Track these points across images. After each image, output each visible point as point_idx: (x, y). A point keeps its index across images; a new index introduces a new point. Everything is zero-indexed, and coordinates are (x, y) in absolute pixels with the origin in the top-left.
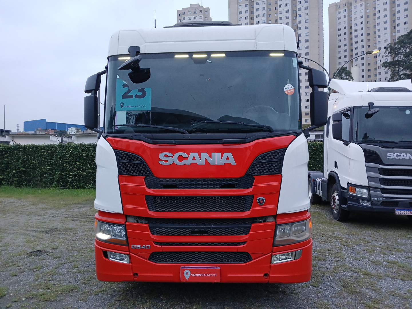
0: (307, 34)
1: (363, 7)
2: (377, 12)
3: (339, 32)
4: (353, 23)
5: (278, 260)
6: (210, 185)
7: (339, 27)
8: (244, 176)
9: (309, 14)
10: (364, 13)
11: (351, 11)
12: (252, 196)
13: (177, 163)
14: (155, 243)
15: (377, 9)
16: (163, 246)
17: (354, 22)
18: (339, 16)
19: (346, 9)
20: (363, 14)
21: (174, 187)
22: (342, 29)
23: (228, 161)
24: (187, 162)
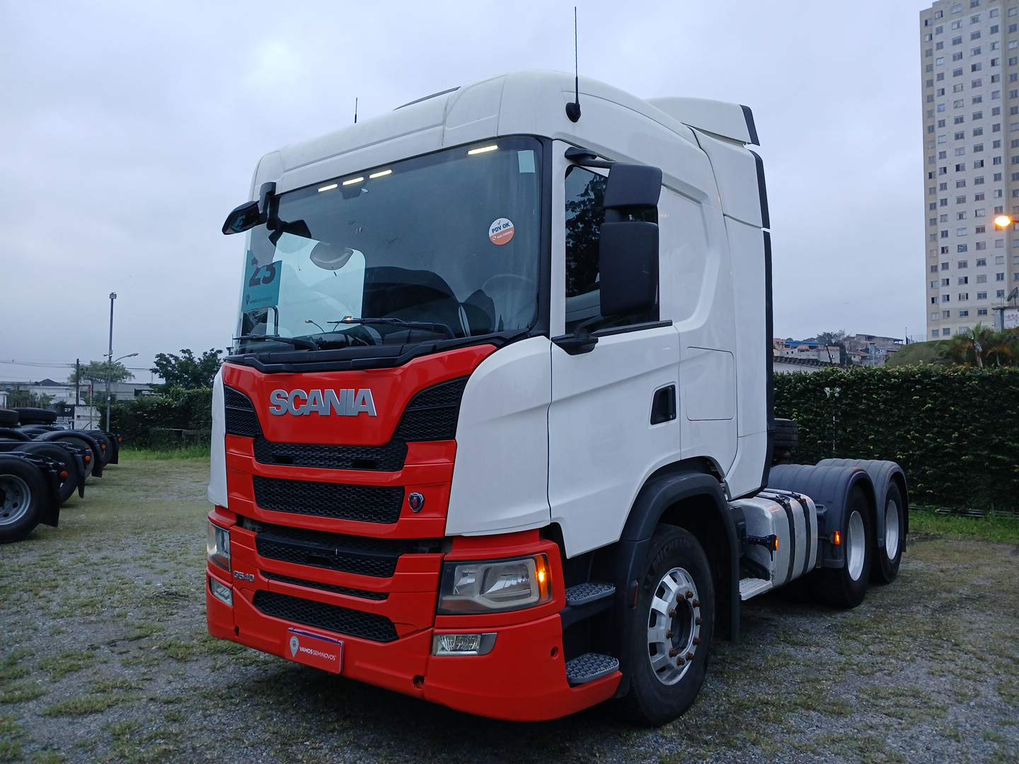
5: (445, 647)
6: (339, 459)
8: (390, 442)
12: (401, 489)
13: (294, 411)
14: (263, 573)
16: (271, 581)
21: (287, 460)
23: (363, 408)
24: (305, 410)
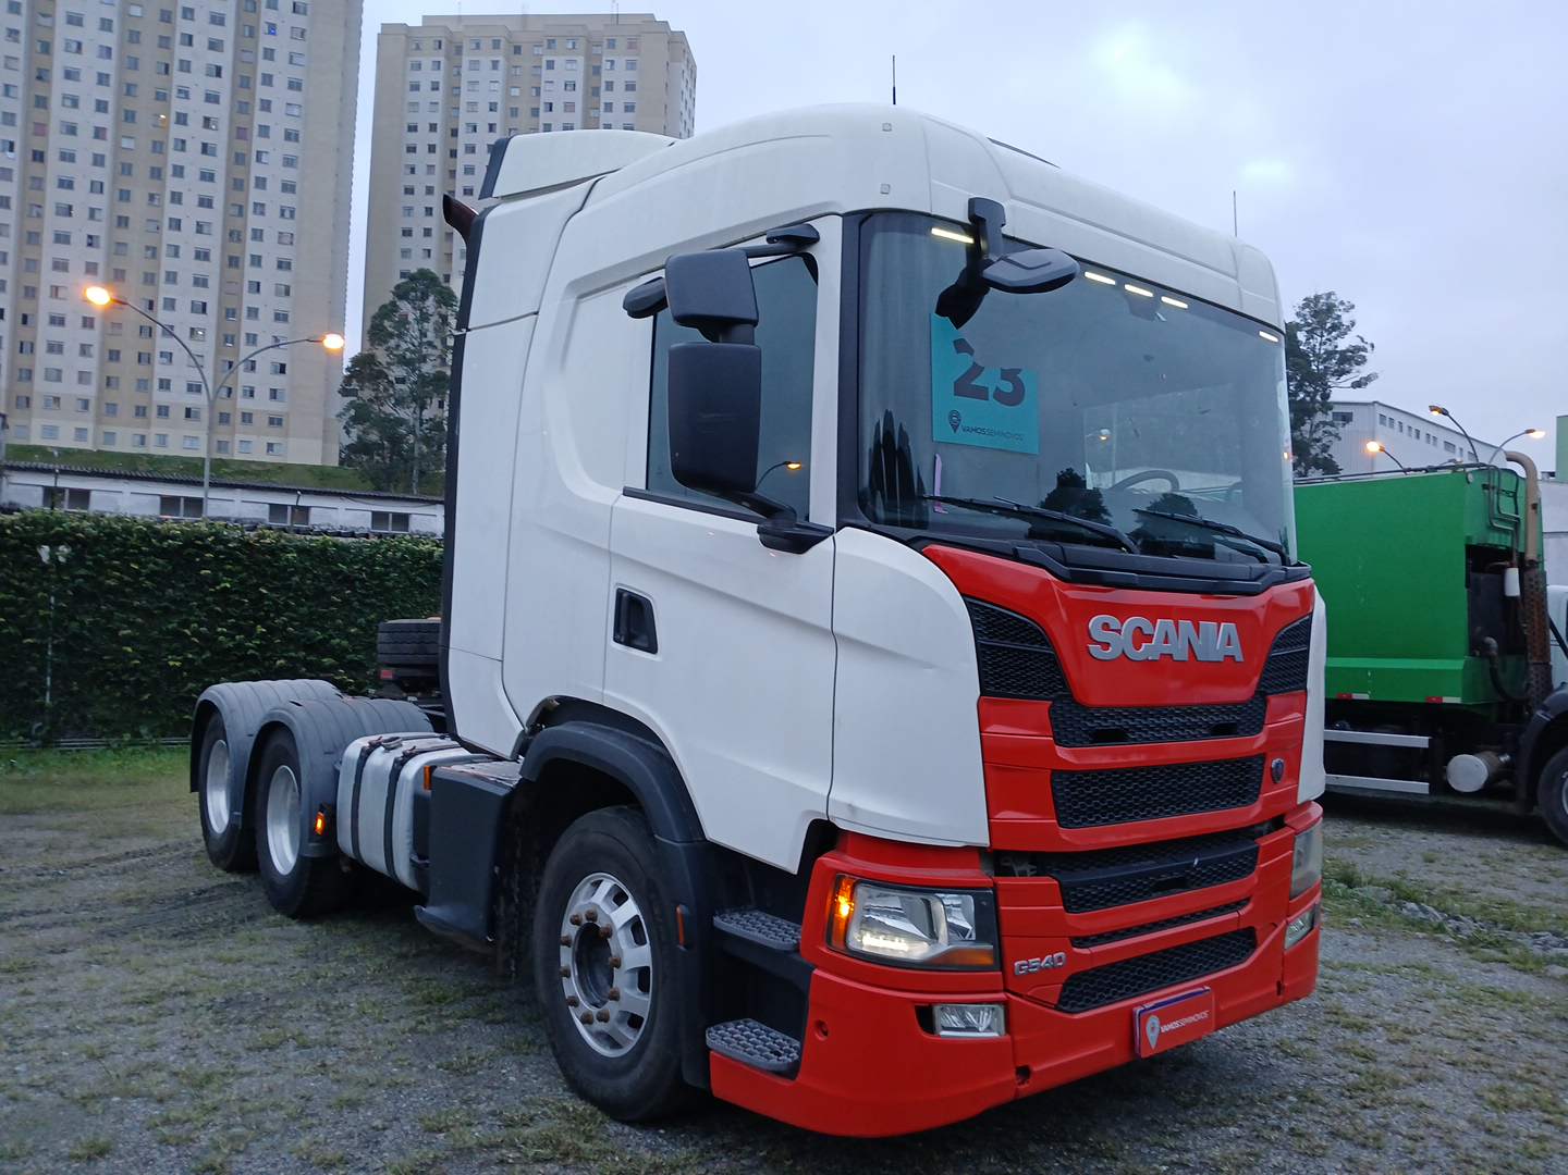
0: (296, 111)
1: (499, 75)
2: (542, 108)
3: (412, 138)
4: (460, 118)
7: (412, 119)
8: (1253, 697)
9: (307, 34)
10: (500, 93)
11: (459, 74)
12: (1263, 757)
13: (1132, 652)
15: (545, 98)
17: (464, 118)
18: (415, 76)
19: (442, 59)
20: (497, 98)
22: (423, 128)
23: (1228, 651)
24: (1146, 652)
